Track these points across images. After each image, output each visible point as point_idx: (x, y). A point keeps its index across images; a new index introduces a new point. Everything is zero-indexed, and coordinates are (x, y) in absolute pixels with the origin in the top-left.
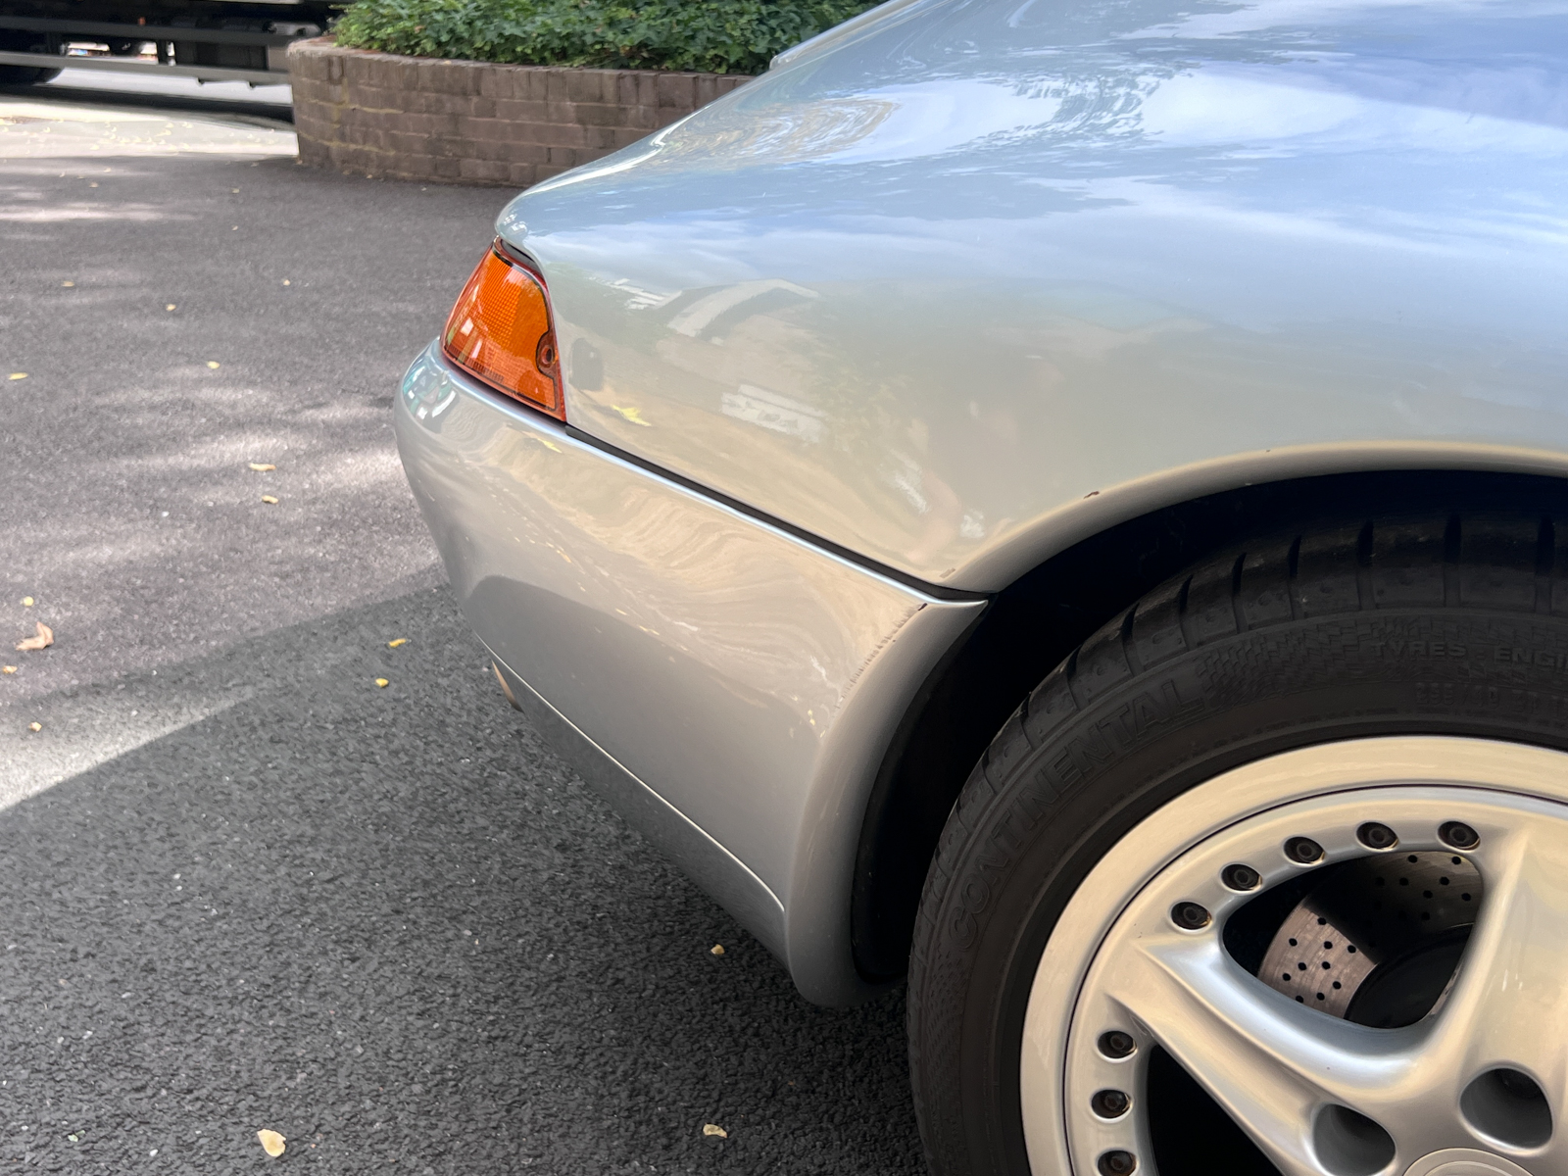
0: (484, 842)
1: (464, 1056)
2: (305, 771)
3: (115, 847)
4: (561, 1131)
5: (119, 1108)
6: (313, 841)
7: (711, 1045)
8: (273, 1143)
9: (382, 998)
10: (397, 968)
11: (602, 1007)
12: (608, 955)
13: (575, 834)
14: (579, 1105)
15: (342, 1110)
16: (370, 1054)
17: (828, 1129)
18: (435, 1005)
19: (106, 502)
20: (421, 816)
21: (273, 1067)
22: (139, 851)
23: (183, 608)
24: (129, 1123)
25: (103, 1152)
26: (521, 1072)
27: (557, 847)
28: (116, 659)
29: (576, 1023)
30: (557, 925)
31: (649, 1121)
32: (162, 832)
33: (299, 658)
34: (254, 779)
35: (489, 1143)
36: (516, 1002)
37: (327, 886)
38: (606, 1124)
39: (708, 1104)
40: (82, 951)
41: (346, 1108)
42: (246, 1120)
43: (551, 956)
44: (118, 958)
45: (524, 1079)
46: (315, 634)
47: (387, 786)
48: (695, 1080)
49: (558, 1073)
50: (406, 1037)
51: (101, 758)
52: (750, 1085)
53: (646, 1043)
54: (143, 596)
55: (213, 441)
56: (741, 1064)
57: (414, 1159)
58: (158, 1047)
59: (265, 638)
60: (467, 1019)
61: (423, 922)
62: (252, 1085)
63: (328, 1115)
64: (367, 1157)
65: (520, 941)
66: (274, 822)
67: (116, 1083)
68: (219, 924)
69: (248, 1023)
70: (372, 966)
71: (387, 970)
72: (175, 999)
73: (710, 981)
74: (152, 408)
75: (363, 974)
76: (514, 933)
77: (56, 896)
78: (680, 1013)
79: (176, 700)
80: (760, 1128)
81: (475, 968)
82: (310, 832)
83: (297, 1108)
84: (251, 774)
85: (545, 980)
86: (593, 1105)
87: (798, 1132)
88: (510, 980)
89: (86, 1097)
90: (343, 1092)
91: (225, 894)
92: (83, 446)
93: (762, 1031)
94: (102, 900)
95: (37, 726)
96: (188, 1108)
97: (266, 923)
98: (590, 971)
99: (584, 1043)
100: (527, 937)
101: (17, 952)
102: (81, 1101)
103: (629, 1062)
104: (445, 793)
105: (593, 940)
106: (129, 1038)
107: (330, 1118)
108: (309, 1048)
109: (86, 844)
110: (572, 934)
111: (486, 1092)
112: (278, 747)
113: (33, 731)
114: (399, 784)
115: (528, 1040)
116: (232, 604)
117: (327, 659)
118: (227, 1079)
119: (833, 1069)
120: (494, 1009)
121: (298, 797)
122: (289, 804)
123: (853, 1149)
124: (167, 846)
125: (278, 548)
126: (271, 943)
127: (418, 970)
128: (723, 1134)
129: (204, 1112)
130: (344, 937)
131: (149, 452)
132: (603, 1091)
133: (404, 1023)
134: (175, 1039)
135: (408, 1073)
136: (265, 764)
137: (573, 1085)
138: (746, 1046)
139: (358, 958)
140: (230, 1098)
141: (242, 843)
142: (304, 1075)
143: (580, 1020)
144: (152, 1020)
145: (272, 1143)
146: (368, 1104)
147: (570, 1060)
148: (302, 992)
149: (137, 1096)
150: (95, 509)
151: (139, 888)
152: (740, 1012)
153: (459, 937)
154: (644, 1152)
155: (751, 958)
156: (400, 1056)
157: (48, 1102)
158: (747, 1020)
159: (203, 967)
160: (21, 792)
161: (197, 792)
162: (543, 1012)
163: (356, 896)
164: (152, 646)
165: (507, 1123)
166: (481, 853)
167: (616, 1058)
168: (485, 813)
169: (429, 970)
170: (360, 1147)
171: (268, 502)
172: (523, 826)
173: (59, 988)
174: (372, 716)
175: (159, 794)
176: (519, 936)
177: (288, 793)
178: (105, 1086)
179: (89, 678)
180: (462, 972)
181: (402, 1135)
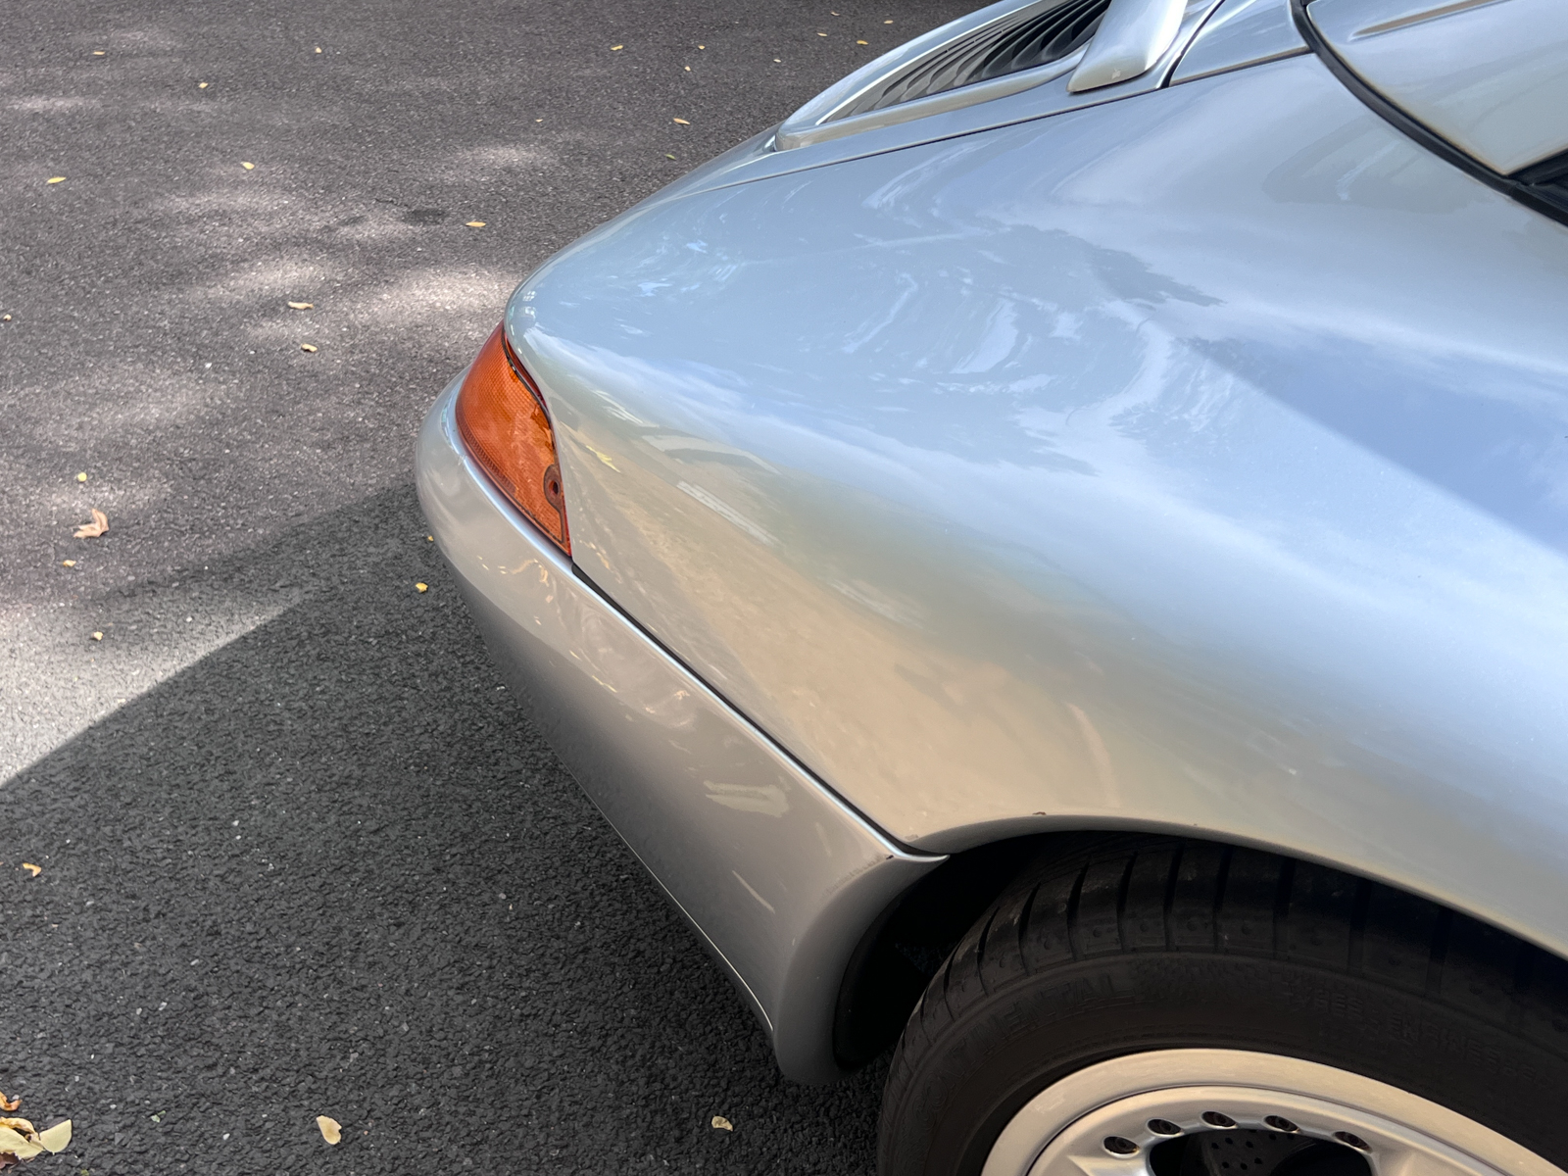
0: (517, 788)
1: (499, 1036)
2: (351, 695)
3: (178, 786)
4: (586, 1119)
5: (193, 1088)
6: (360, 783)
7: (721, 1028)
8: (330, 1131)
9: (426, 969)
10: (438, 936)
11: (623, 982)
12: (630, 923)
14: (602, 1093)
15: (391, 1094)
16: (414, 1032)
17: (824, 1123)
18: (472, 978)
19: (150, 349)
20: (459, 755)
21: (328, 1045)
22: (200, 791)
23: (230, 486)
24: (205, 1104)
25: (182, 1134)
26: (550, 1055)
28: (168, 550)
29: (600, 1000)
30: (584, 888)
31: (664, 1111)
32: (220, 769)
33: (342, 552)
34: (303, 705)
35: (521, 1132)
36: (546, 975)
37: (373, 838)
38: (625, 1113)
39: (717, 1093)
40: (154, 910)
41: (394, 1092)
42: (306, 1103)
43: (579, 923)
44: (186, 920)
45: (553, 1062)
46: (357, 522)
47: (428, 717)
48: (705, 1067)
49: (583, 1057)
50: (446, 1013)
51: (160, 677)
52: (755, 1073)
53: (663, 1024)
54: (190, 470)
55: (251, 268)
56: (748, 1049)
57: (455, 1148)
58: (225, 1020)
59: (310, 526)
60: (501, 994)
61: (462, 882)
62: (310, 1065)
63: (378, 1099)
64: (413, 1145)
65: (551, 906)
66: (324, 760)
67: (190, 1061)
68: (275, 881)
69: (305, 996)
70: (416, 932)
71: (429, 938)
72: (239, 967)
74: (190, 222)
75: (408, 943)
76: (545, 897)
77: (127, 844)
78: (695, 991)
79: (228, 604)
80: (762, 1121)
81: (509, 936)
82: (357, 773)
83: (351, 1091)
84: (301, 699)
85: (573, 951)
86: (614, 1092)
87: (797, 1126)
88: (541, 951)
89: (164, 1075)
90: (392, 1074)
91: (280, 846)
92: (125, 274)
94: (168, 850)
95: (98, 635)
96: (255, 1089)
97: (318, 881)
98: (614, 942)
99: (607, 1023)
100: (556, 902)
101: (96, 909)
102: (160, 1078)
103: (647, 1045)
104: (482, 728)
105: (617, 905)
106: (200, 1011)
107: (380, 1103)
108: (361, 1024)
109: (151, 782)
110: (597, 899)
112: (324, 666)
113: (95, 639)
114: (439, 715)
115: (557, 1018)
116: (277, 481)
117: (369, 555)
118: (288, 1058)
120: (526, 983)
121: (345, 729)
122: (337, 737)
123: (845, 1146)
124: (226, 786)
125: (319, 410)
126: (324, 905)
127: (458, 939)
128: (729, 1127)
129: (269, 1094)
130: (390, 899)
131: (189, 283)
132: (623, 1077)
133: (445, 998)
134: (240, 1013)
135: (449, 1054)
136: (313, 685)
137: (596, 1070)
139: (404, 924)
140: (291, 1079)
141: (294, 784)
142: (356, 1055)
143: (604, 996)
144: (219, 991)
145: (330, 1129)
146: (414, 1087)
147: (594, 1042)
148: (353, 960)
149: (209, 1074)
150: (139, 359)
151: (202, 838)
153: (495, 901)
154: (658, 1145)
156: (442, 1035)
157: (132, 1079)
159: (263, 931)
160: (88, 717)
161: (251, 720)
162: (570, 987)
163: (400, 851)
164: (202, 535)
165: (537, 1111)
166: (514, 801)
167: (636, 1040)
168: (518, 753)
169: (468, 939)
170: (407, 1135)
171: (308, 351)
173: (135, 953)
174: (413, 628)
175: (216, 722)
176: (549, 900)
177: (336, 724)
178: (181, 1063)
179: (145, 574)
180: (498, 941)
181: (444, 1122)
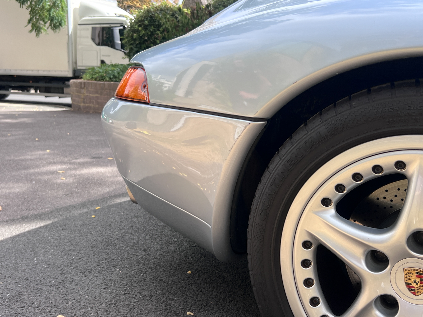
0: (122, 250)
1: (117, 298)
2: (72, 236)
3: (18, 253)
4: (146, 314)
5: (16, 312)
6: (74, 250)
7: (188, 294)
9: (94, 285)
10: (98, 278)
11: (156, 286)
12: (158, 274)
13: (148, 247)
14: (151, 308)
15: (82, 311)
16: (90, 298)
17: (223, 313)
18: (109, 286)
19: (17, 180)
20: (105, 244)
21: (62, 301)
22: (24, 254)
23: (38, 202)
26: (134, 301)
27: (143, 250)
28: (19, 213)
29: (149, 290)
30: (143, 268)
31: (171, 312)
32: (31, 249)
33: (70, 212)
34: (58, 238)
36: (132, 285)
37: (78, 260)
38: (158, 313)
39: (188, 307)
40: (7, 276)
42: (54, 313)
43: (142, 274)
44: (18, 277)
45: (135, 303)
46: (75, 207)
47: (95, 238)
48: (184, 302)
49: (144, 301)
50: (100, 294)
51: (14, 234)
52: (200, 303)
53: (169, 294)
54: (27, 200)
55: (48, 166)
56: (197, 298)
58: (28, 297)
59: (61, 208)
60: (118, 289)
62: (56, 305)
63: (78, 312)
65: (133, 271)
66: (63, 247)
67: (16, 306)
68: (47, 269)
69: (55, 291)
70: (92, 277)
71: (95, 278)
72: (34, 286)
73: (187, 280)
74: (31, 160)
75: (88, 280)
76: (131, 270)
78: (179, 287)
79: (36, 221)
80: (203, 313)
81: (120, 278)
82: (73, 248)
83: (69, 310)
84: (57, 237)
85: (140, 280)
86: (155, 308)
87: (214, 313)
88: (130, 280)
89: (7, 309)
90: (82, 307)
91: (49, 263)
92: (12, 168)
93: (202, 291)
94: (13, 265)
96: (37, 311)
97: (60, 269)
98: (153, 278)
99: (152, 294)
100: (135, 270)
102: (5, 310)
103: (165, 298)
104: (111, 239)
105: (154, 271)
106: (20, 295)
107: (78, 313)
108: (73, 296)
109: (9, 253)
110: (148, 269)
111: (124, 306)
112: (64, 231)
114: (98, 238)
115: (136, 294)
116: (52, 201)
117: (78, 212)
118: (48, 304)
119: (223, 299)
120: (126, 287)
121: (70, 241)
122: (67, 243)
124: (32, 253)
125: (65, 189)
126: (62, 273)
127: (104, 278)
128: (192, 314)
129: (42, 312)
130: (83, 271)
131: (30, 169)
132: (158, 305)
133: (100, 291)
134: (33, 295)
135: (101, 302)
136: (60, 234)
137: (149, 304)
138: (198, 294)
139: (87, 276)
140: (49, 309)
141: (54, 252)
142: (71, 303)
144: (27, 291)
146: (89, 309)
147: (148, 298)
148: (71, 284)
149: (22, 309)
150: (15, 181)
151: (24, 262)
152: (196, 286)
153: (115, 271)
155: (199, 274)
156: (99, 298)
158: (198, 288)
159: (42, 279)
161: (41, 241)
162: (140, 287)
163: (86, 262)
164: (29, 210)
165: (130, 313)
166: (121, 252)
167: (161, 297)
168: (123, 243)
169: (107, 278)
171: (62, 179)
172: (133, 246)
174: (91, 224)
175: (31, 241)
177: (67, 241)
178: (12, 307)
179: (11, 218)
180: (116, 279)
181: (99, 316)
